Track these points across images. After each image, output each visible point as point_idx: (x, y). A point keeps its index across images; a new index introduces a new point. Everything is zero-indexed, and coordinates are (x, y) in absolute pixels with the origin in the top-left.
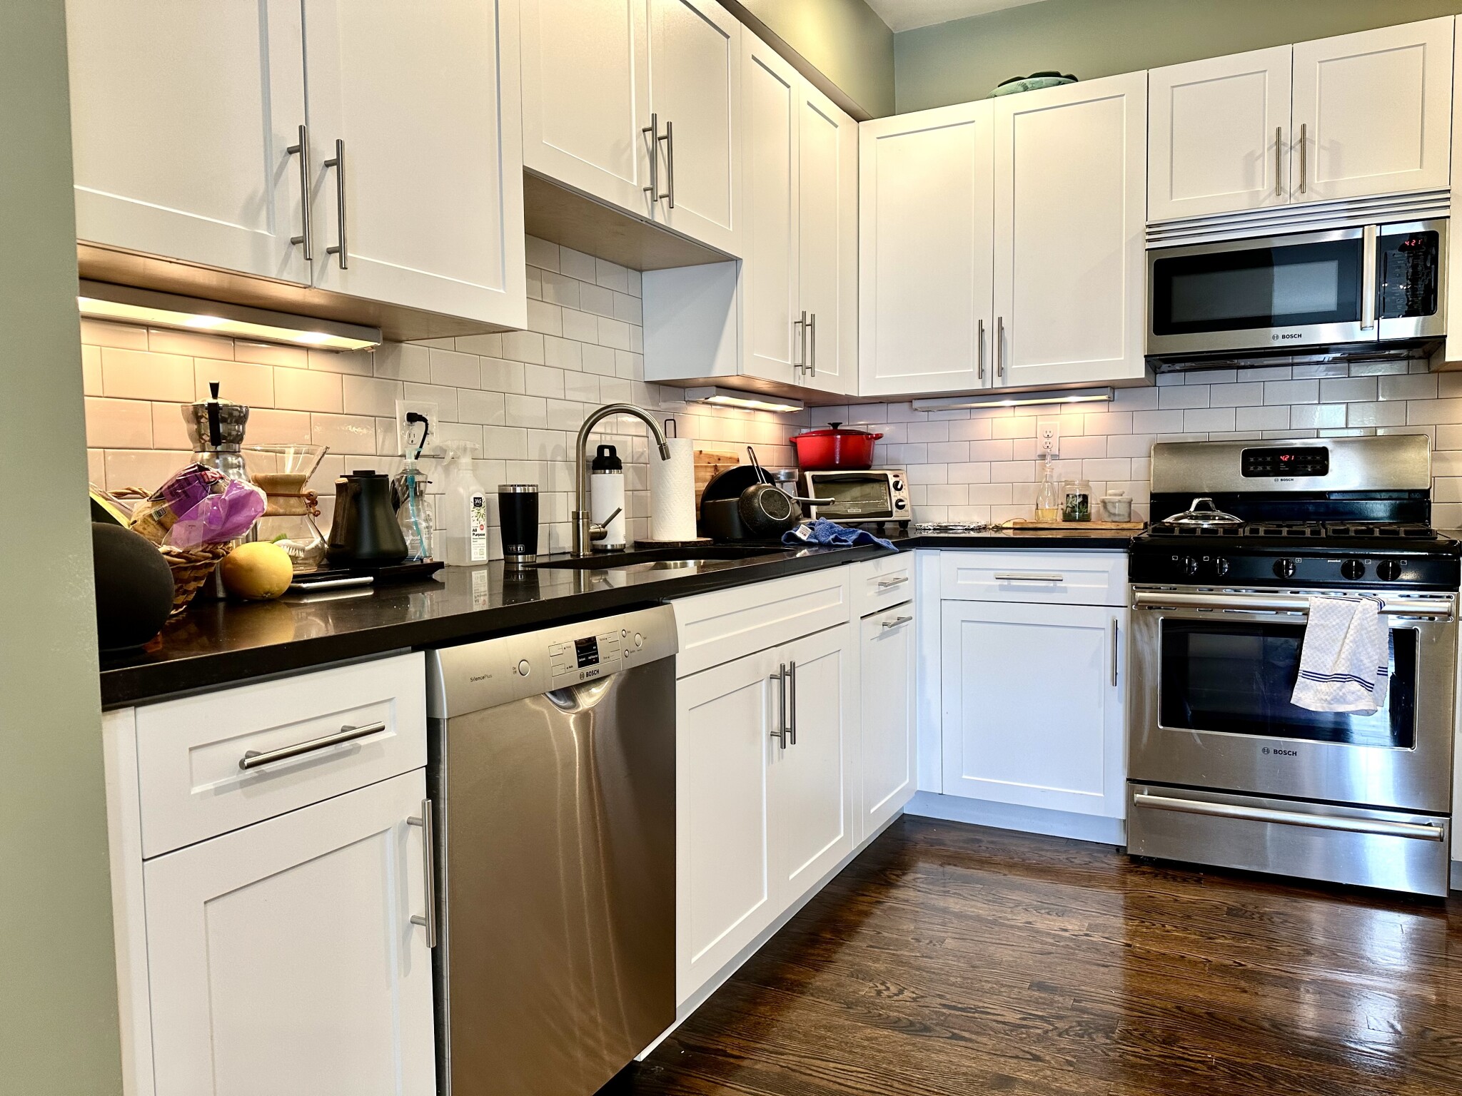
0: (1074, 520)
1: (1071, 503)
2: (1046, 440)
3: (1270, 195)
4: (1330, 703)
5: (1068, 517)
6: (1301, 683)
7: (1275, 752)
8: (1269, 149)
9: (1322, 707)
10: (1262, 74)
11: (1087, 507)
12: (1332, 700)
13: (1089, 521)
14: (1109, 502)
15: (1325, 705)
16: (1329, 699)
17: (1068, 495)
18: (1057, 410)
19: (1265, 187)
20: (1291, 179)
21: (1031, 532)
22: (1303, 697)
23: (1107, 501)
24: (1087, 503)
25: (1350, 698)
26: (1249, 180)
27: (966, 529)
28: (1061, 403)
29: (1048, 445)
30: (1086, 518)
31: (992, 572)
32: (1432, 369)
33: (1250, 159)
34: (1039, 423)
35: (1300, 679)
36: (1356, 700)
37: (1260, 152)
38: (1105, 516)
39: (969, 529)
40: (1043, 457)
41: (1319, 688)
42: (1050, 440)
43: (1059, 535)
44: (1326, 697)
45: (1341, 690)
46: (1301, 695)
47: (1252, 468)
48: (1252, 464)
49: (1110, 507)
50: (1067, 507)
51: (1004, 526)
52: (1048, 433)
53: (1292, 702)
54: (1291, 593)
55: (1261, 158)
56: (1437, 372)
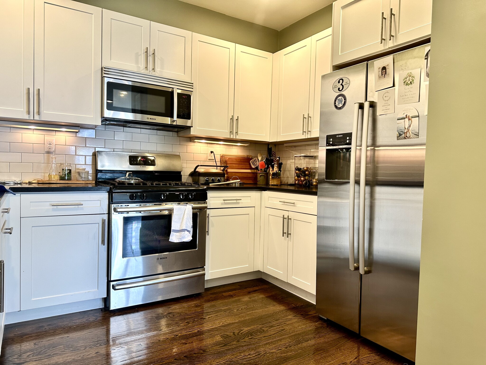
0: (65, 180)
1: (65, 172)
2: (49, 145)
3: (144, 69)
4: (181, 239)
5: (62, 178)
6: (172, 234)
7: (161, 259)
8: (143, 53)
9: (179, 241)
10: (141, 27)
11: (71, 174)
12: (182, 238)
13: (71, 180)
14: (81, 173)
15: (180, 240)
16: (181, 238)
17: (63, 169)
18: (54, 133)
19: (142, 66)
20: (150, 67)
21: (48, 185)
22: (173, 238)
23: (80, 172)
24: (71, 173)
25: (186, 236)
26: (137, 62)
27: (15, 184)
28: (56, 131)
29: (50, 147)
30: (69, 179)
31: (49, 203)
32: (178, 136)
33: (137, 55)
34: (45, 138)
35: (172, 233)
36: (187, 237)
37: (141, 53)
38: (79, 178)
39: (17, 184)
40: (48, 153)
41: (177, 235)
42: (51, 146)
43: (58, 186)
44: (180, 237)
45: (184, 234)
46: (172, 238)
47: (132, 162)
48: (132, 161)
49: (81, 174)
50: (63, 174)
51: (33, 182)
52: (50, 143)
53: (170, 240)
54: (166, 204)
55: (141, 56)
56: (180, 137)
